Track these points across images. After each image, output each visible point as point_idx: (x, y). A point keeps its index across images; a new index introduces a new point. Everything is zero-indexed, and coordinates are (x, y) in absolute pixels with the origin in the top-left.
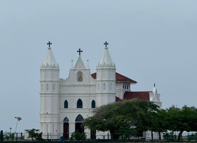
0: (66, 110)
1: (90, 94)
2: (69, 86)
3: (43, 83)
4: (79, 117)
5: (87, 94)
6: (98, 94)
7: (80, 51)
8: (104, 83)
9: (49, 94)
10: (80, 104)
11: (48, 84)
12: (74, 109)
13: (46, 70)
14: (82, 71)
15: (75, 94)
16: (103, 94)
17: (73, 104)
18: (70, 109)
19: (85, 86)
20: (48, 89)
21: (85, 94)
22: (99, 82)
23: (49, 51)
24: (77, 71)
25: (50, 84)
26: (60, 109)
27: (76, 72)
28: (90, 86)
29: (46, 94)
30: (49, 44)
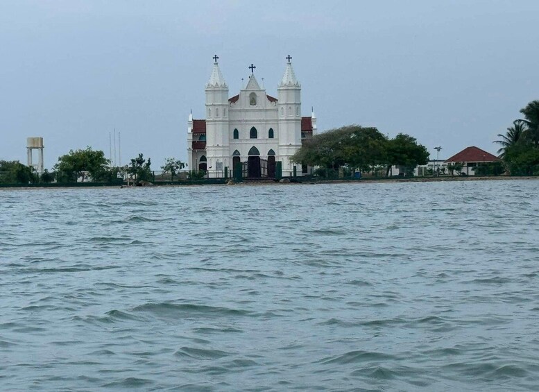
0: (237, 141)
1: (267, 121)
2: (240, 111)
3: (210, 108)
4: (254, 150)
5: (263, 120)
6: (281, 120)
7: (252, 67)
8: (290, 108)
9: (220, 121)
10: (254, 133)
11: (217, 109)
12: (247, 140)
13: (215, 91)
14: (256, 93)
15: (246, 121)
16: (288, 120)
17: (245, 133)
18: (241, 140)
19: (260, 110)
20: (217, 115)
21: (260, 121)
22: (283, 106)
23: (216, 68)
24: (250, 92)
25: (221, 109)
26: (230, 140)
27: (248, 94)
28: (267, 110)
29: (215, 121)
30: (216, 58)
